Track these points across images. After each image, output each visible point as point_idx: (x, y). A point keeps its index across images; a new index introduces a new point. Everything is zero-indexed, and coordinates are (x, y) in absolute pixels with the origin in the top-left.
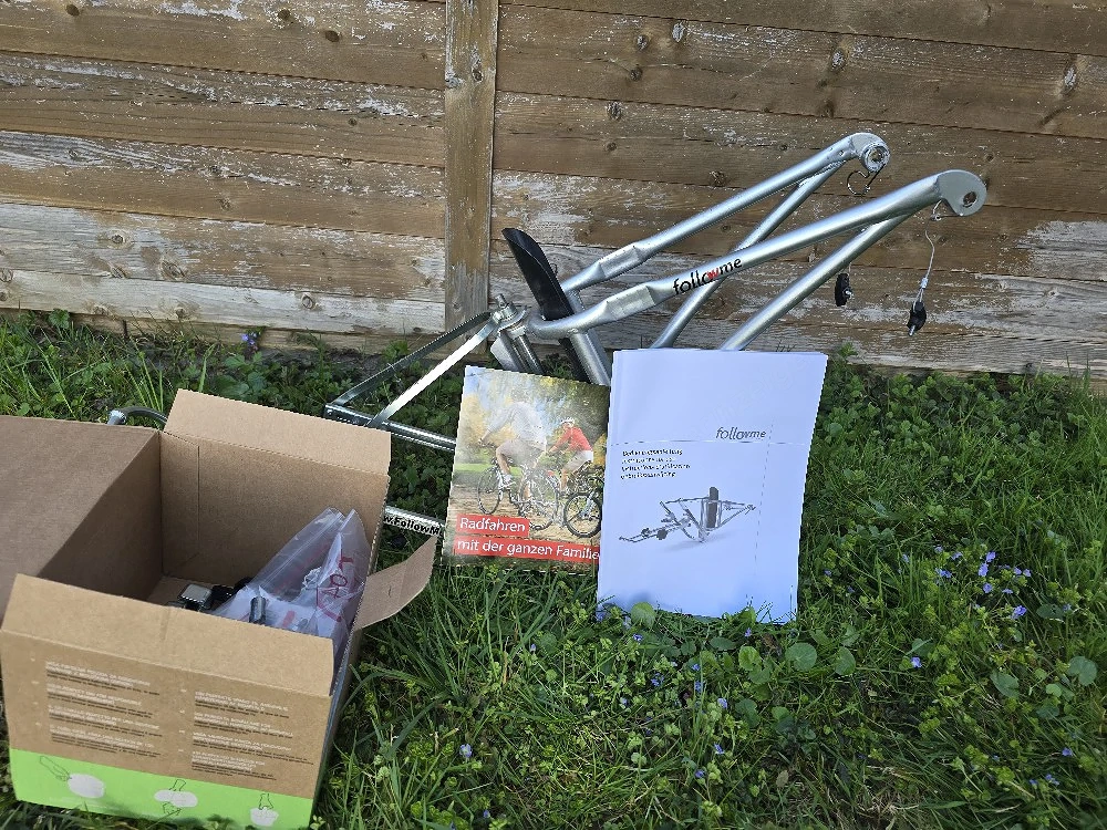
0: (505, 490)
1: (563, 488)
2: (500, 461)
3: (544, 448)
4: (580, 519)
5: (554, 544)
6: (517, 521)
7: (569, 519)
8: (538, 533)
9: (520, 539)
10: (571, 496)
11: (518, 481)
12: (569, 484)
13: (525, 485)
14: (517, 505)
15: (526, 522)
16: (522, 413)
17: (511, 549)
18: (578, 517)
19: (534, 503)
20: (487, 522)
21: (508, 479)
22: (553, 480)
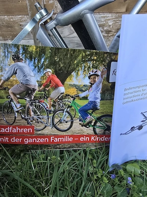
0: (18, 112)
1: (50, 107)
2: (12, 96)
3: (37, 88)
4: (61, 123)
5: (49, 136)
6: (28, 128)
7: (55, 123)
8: (40, 132)
9: (31, 135)
10: (55, 112)
11: (25, 107)
12: (53, 106)
13: (29, 108)
14: (26, 119)
15: (33, 128)
16: (21, 69)
17: (26, 140)
18: (60, 122)
19: (36, 117)
20: (11, 129)
21: (18, 106)
22: (44, 104)
